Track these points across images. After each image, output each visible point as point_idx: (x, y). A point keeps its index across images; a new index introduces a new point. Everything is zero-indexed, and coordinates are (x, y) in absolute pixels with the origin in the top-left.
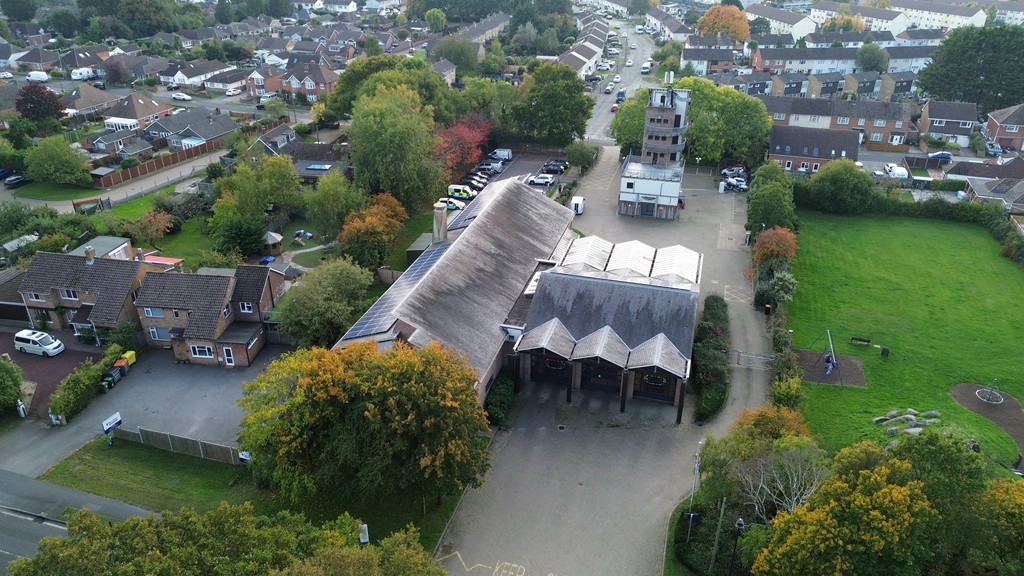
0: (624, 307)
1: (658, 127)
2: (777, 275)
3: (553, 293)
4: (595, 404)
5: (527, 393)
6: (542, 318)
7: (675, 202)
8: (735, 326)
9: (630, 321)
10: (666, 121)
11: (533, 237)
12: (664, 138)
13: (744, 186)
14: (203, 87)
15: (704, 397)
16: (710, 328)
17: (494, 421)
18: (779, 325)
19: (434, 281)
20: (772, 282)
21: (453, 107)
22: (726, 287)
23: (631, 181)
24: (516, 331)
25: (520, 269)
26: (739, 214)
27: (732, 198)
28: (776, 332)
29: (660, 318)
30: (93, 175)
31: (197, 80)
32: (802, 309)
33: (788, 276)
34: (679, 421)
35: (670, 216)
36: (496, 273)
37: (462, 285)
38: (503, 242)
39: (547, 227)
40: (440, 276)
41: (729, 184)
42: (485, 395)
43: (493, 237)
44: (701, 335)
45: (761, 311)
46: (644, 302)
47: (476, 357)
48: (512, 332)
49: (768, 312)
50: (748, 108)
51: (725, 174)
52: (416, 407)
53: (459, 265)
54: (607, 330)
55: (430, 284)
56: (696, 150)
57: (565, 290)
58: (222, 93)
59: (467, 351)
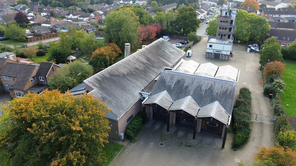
0: (199, 87)
1: (223, 24)
2: (276, 80)
3: (166, 79)
4: (181, 134)
5: (149, 125)
6: (159, 90)
7: (229, 53)
8: (254, 102)
9: (201, 94)
10: (227, 22)
11: (165, 59)
12: (226, 29)
13: (258, 50)
14: (77, 19)
15: (237, 135)
16: (242, 102)
17: (128, 137)
18: (278, 103)
19: (112, 70)
20: (274, 83)
21: (149, 20)
22: (250, 86)
23: (211, 44)
24: (146, 94)
25: (156, 70)
26: (255, 60)
27: (253, 54)
28: (276, 106)
29: (217, 94)
30: (26, 38)
31: (76, 17)
32: (288, 97)
33: (282, 81)
34: (223, 147)
35: (226, 59)
36: (144, 70)
37: (126, 73)
38: (150, 59)
39: (172, 56)
40: (116, 69)
41: (252, 50)
42: (126, 124)
43: (146, 57)
44: (238, 104)
45: (267, 97)
46: (209, 86)
47: (122, 105)
48: (144, 96)
49: (270, 97)
50: (261, 21)
51: (250, 46)
52: (59, 128)
53: (127, 66)
54: (189, 98)
55: (109, 71)
56: (239, 37)
57: (172, 78)
58: (82, 20)
59: (118, 102)
